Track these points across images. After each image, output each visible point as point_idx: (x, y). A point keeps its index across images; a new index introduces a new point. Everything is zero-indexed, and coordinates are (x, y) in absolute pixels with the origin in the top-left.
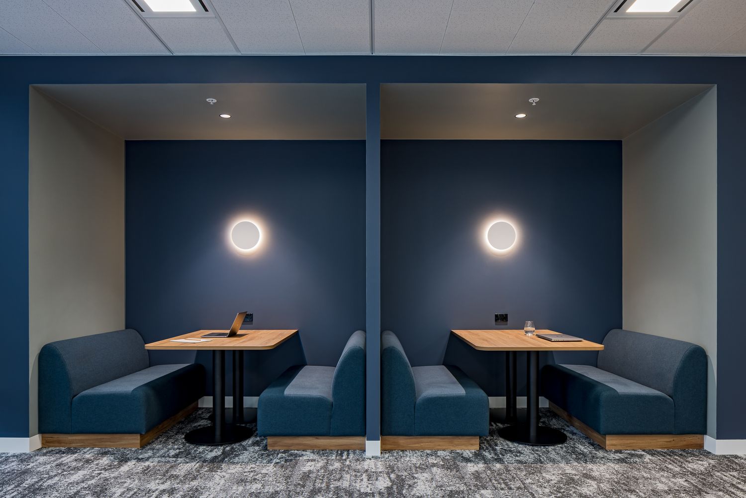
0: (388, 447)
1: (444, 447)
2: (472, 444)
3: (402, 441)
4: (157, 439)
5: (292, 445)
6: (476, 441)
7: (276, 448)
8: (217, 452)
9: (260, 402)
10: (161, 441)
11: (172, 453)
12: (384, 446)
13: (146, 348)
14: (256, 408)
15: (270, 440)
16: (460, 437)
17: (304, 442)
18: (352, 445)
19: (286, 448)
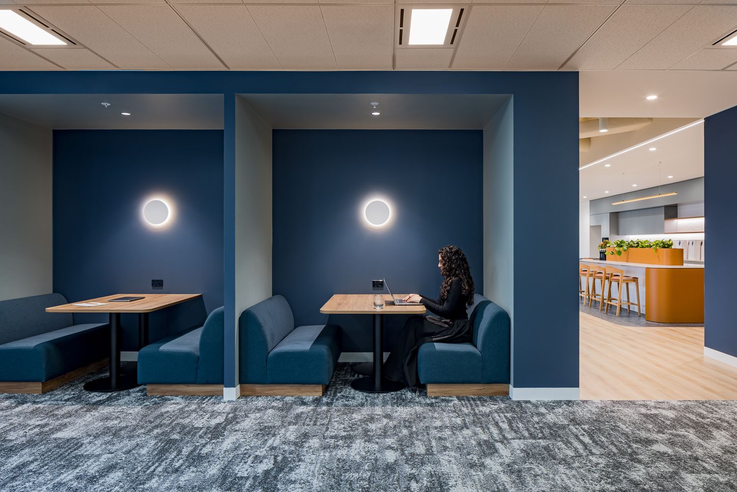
0: (247, 393)
1: (293, 394)
2: (316, 392)
3: (258, 388)
4: (60, 387)
5: (167, 391)
6: (320, 389)
7: (154, 394)
8: (104, 396)
9: (139, 356)
10: (62, 389)
11: (66, 397)
12: (243, 393)
13: (47, 311)
14: (137, 362)
15: (148, 387)
16: (306, 385)
17: (177, 389)
18: (217, 391)
19: (161, 394)
